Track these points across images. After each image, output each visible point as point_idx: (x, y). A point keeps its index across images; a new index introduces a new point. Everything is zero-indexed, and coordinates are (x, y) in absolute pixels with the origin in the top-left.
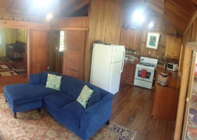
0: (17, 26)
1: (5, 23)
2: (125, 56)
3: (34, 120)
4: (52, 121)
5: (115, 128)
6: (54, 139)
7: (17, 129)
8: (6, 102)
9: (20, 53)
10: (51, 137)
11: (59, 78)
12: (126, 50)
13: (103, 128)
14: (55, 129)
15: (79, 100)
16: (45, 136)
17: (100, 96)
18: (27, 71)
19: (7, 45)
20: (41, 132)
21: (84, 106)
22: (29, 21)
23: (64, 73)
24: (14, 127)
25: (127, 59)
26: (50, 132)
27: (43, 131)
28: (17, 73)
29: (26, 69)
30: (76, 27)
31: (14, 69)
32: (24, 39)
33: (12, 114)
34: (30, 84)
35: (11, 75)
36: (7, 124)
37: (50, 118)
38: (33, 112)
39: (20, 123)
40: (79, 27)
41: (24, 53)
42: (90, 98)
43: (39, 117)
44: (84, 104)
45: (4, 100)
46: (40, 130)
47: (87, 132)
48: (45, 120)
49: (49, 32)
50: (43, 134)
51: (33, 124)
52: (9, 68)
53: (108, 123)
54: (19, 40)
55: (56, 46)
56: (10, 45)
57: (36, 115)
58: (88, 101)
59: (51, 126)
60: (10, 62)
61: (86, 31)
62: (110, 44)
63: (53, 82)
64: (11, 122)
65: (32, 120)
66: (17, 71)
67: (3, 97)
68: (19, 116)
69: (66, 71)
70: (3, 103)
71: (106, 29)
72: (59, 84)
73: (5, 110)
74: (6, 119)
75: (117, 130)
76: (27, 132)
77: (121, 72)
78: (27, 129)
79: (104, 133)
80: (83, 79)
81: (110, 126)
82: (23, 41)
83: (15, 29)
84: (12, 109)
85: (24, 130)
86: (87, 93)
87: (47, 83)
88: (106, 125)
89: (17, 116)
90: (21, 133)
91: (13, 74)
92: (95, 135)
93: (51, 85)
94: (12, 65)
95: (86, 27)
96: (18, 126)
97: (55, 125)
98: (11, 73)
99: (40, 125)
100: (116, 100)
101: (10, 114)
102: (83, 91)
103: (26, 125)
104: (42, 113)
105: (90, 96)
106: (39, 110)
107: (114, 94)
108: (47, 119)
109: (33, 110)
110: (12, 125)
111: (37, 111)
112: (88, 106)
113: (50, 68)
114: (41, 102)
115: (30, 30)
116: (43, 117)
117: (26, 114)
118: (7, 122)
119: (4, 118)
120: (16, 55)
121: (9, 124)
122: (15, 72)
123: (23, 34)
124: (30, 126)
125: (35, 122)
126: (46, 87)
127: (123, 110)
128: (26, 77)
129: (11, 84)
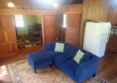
0: (35, 13)
1: (26, 11)
2: (111, 30)
3: (48, 72)
4: (59, 71)
5: (99, 80)
6: (60, 82)
7: (37, 80)
8: (29, 64)
9: (38, 31)
10: (58, 81)
11: (63, 44)
12: (112, 26)
13: (90, 78)
14: (61, 76)
15: (75, 59)
16: (54, 81)
17: (89, 57)
18: (43, 43)
19: (29, 27)
20: (52, 79)
21: (78, 63)
22: (42, 9)
23: (66, 42)
24: (35, 79)
25: (112, 32)
26: (58, 78)
27: (53, 78)
28: (36, 44)
29: (42, 41)
30: (74, 11)
31: (34, 42)
32: (40, 22)
33: (33, 71)
34: (45, 50)
35: (32, 46)
36: (30, 79)
37: (58, 69)
38: (47, 68)
39: (39, 75)
40: (76, 11)
41: (40, 31)
42: (82, 58)
43: (51, 70)
44: (78, 61)
45: (28, 63)
46: (51, 78)
47: (80, 78)
48: (55, 72)
49: (56, 16)
50: (53, 80)
51: (47, 75)
52: (31, 42)
53: (94, 75)
54: (37, 23)
55: (61, 24)
56: (31, 26)
57: (49, 69)
58: (81, 60)
59: (58, 75)
60: (31, 38)
61: (81, 14)
62: (98, 22)
63: (59, 47)
64: (33, 77)
65: (47, 73)
66: (36, 43)
67: (27, 61)
68: (38, 72)
69: (67, 40)
70: (27, 65)
71: (95, 12)
72: (63, 48)
73: (29, 70)
74: (30, 75)
75: (101, 81)
76: (43, 80)
77: (107, 42)
78: (43, 79)
79: (91, 81)
80: (78, 46)
81: (96, 77)
82: (40, 23)
83: (34, 15)
84: (33, 68)
85: (42, 80)
86: (80, 55)
87: (55, 48)
88: (93, 77)
89: (37, 72)
90: (39, 82)
91: (33, 46)
92: (85, 81)
93: (58, 49)
94: (32, 40)
95: (81, 11)
96: (37, 78)
97: (61, 74)
98: (32, 45)
99: (52, 75)
100: (102, 61)
101: (32, 72)
102: (78, 53)
103: (42, 76)
104: (52, 67)
105: (82, 57)
106: (51, 66)
107: (100, 57)
108: (56, 70)
109: (47, 67)
110: (34, 78)
111: (49, 67)
112: (81, 63)
113: (57, 39)
114: (52, 61)
115: (43, 15)
116: (53, 70)
117: (42, 70)
118: (30, 77)
119: (28, 75)
120: (35, 33)
121: (32, 78)
122: (35, 44)
123: (39, 18)
124: (45, 76)
125: (49, 73)
126: (55, 51)
127: (107, 69)
128: (42, 46)
129: (32, 52)
